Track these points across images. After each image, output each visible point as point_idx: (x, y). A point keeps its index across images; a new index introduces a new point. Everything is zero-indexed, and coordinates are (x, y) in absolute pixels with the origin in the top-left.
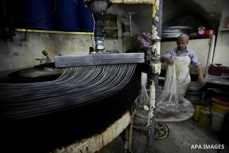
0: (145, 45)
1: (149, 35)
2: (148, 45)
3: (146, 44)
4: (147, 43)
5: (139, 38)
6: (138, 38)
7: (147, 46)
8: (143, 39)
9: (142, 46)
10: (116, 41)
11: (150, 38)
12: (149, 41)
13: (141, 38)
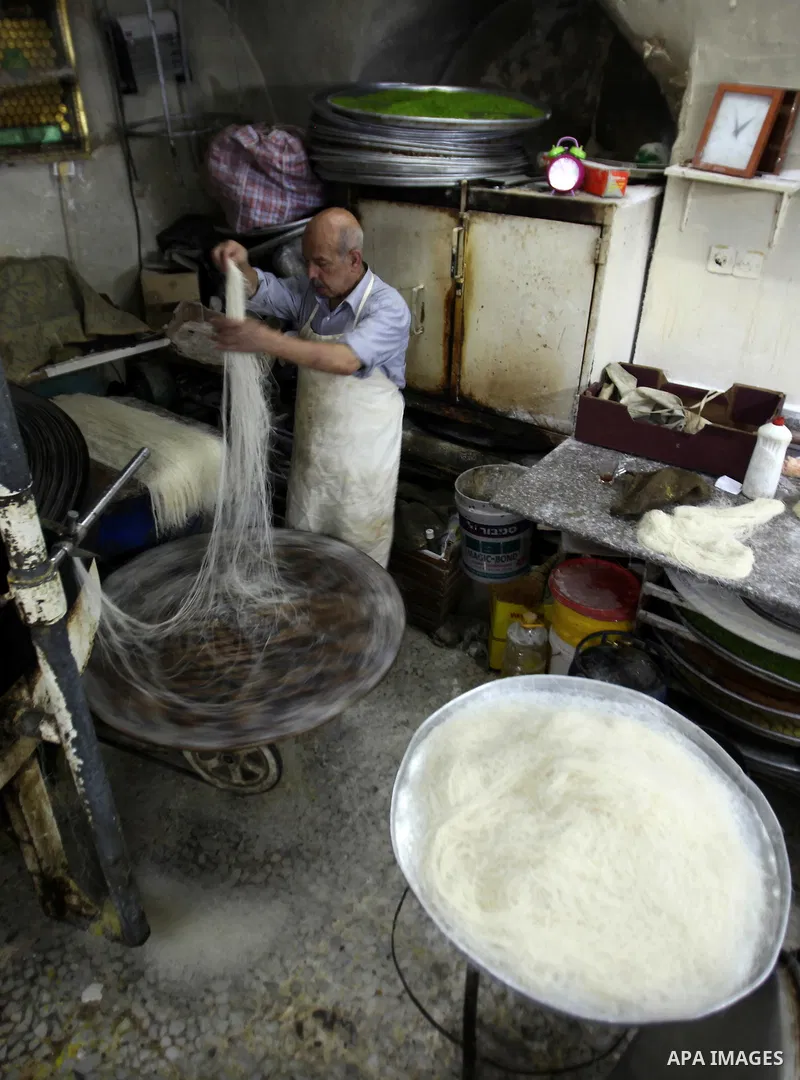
0: (257, 216)
1: (282, 149)
2: (281, 213)
3: (264, 207)
4: (276, 202)
5: (218, 160)
6: (213, 163)
7: (271, 219)
8: (243, 175)
9: (238, 225)
10: (69, 169)
11: (285, 169)
12: (286, 185)
13: (234, 165)
